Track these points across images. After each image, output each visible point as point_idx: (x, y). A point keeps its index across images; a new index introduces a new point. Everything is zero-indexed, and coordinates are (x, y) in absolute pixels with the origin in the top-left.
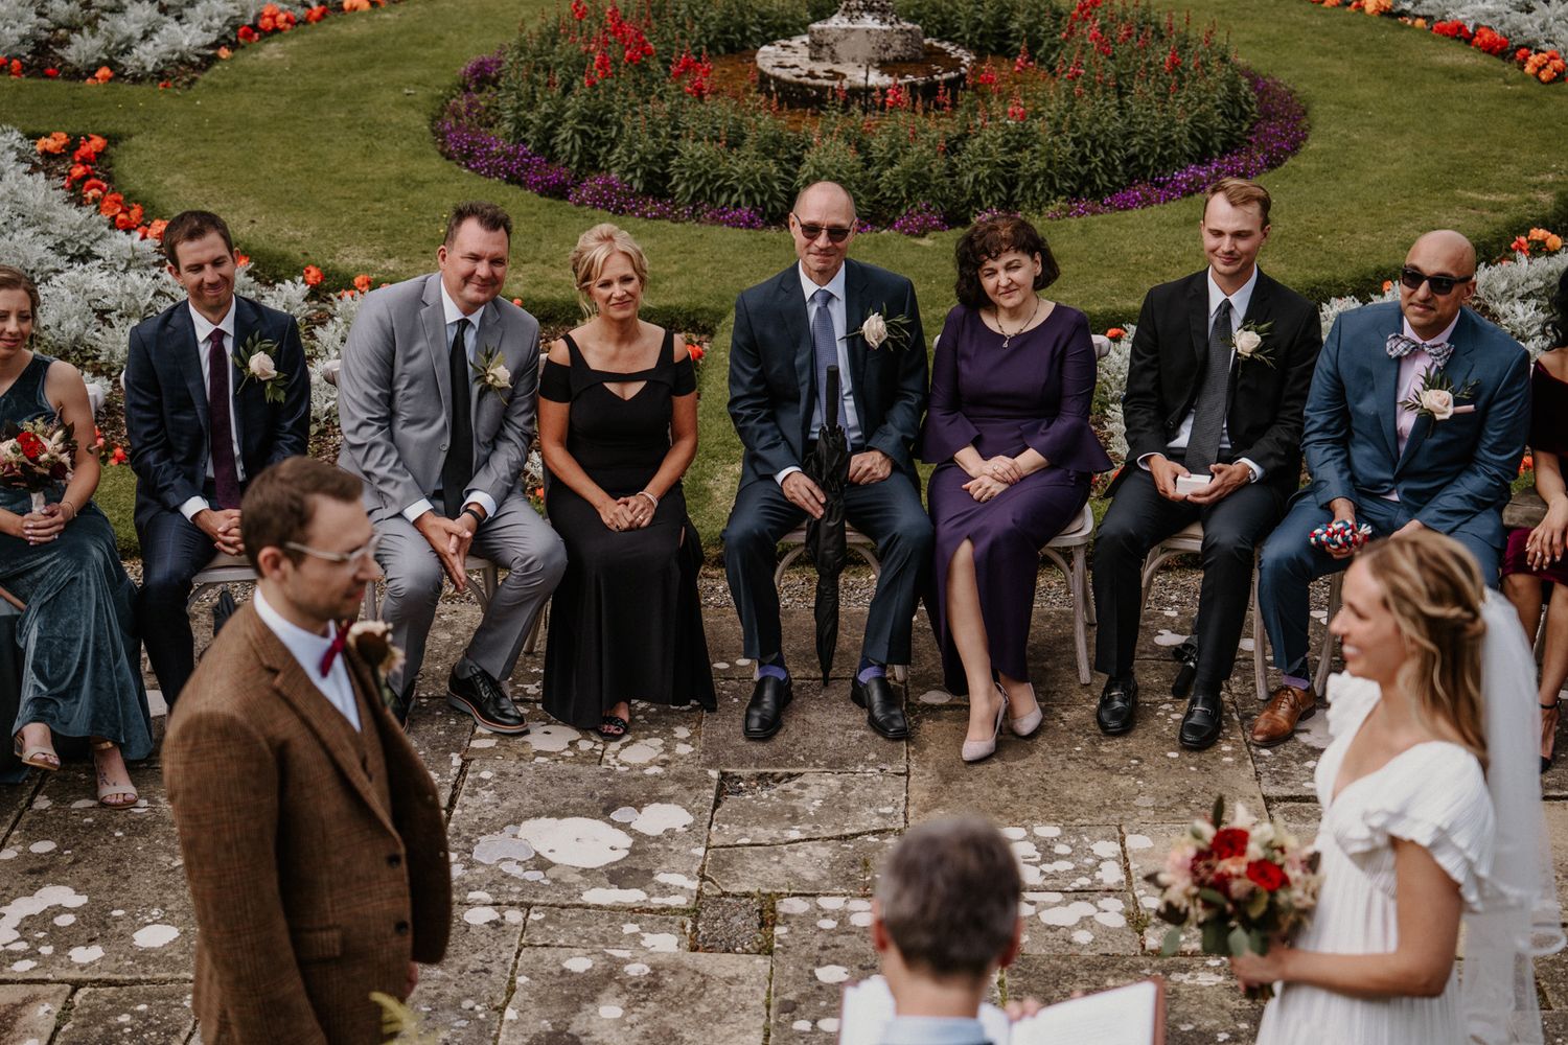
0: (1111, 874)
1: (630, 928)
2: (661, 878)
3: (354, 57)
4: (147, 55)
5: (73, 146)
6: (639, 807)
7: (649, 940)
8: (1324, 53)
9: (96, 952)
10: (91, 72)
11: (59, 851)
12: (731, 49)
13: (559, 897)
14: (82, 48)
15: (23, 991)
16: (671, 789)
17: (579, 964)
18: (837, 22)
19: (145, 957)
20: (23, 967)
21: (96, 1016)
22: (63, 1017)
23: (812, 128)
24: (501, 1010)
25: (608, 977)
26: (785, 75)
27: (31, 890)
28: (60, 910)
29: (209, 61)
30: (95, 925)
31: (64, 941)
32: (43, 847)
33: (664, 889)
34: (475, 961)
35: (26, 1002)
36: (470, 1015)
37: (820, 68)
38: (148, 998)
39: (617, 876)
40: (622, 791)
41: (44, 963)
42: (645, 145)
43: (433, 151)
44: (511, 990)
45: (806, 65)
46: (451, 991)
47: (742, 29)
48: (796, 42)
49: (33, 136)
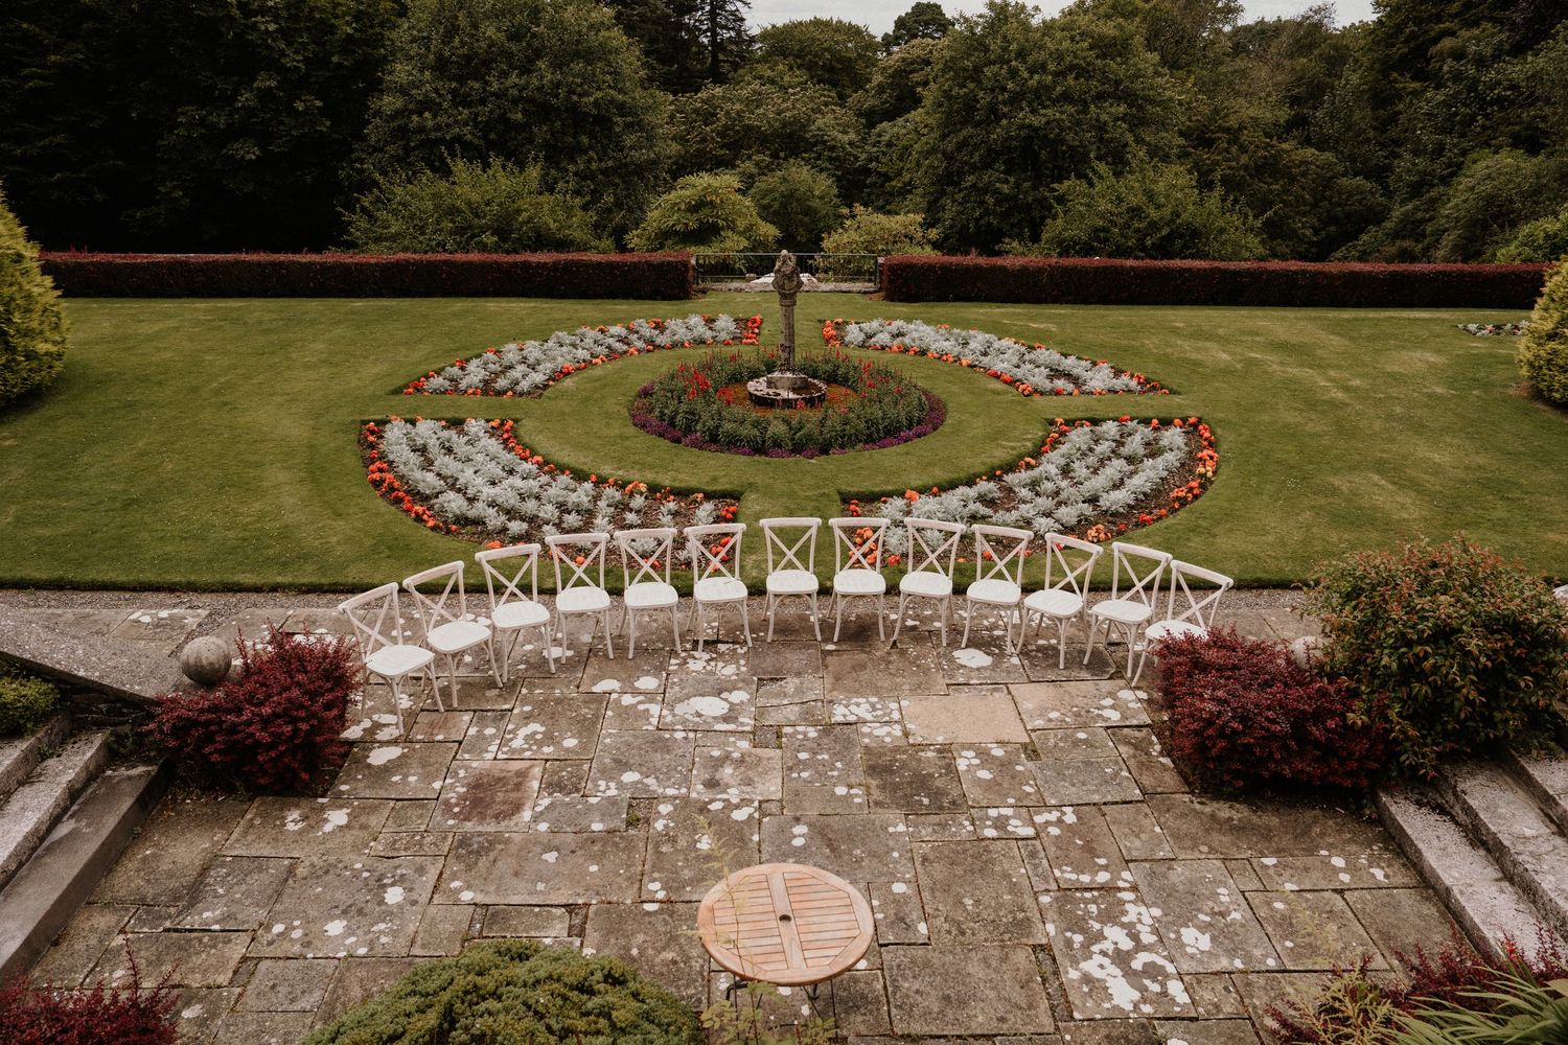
0: (896, 716)
1: (732, 739)
2: (741, 720)
3: (597, 384)
4: (525, 385)
5: (502, 424)
6: (730, 692)
7: (739, 743)
8: (949, 382)
9: (551, 749)
10: (505, 392)
11: (533, 710)
12: (737, 381)
13: (706, 727)
14: (502, 383)
15: (529, 763)
16: (740, 685)
17: (716, 753)
18: (777, 375)
19: (567, 750)
20: (527, 754)
21: (555, 773)
22: (544, 774)
23: (770, 414)
24: (691, 771)
25: (727, 758)
26: (758, 394)
27: (526, 725)
28: (536, 733)
29: (546, 386)
30: (549, 738)
31: (540, 744)
32: (527, 708)
33: (742, 724)
34: (680, 752)
35: (531, 767)
36: (681, 772)
37: (771, 391)
38: (571, 766)
39: (726, 719)
40: (724, 685)
41: (535, 752)
42: (710, 423)
43: (630, 423)
44: (694, 764)
45: (766, 390)
46: (673, 764)
47: (741, 374)
48: (761, 380)
49: (488, 421)
